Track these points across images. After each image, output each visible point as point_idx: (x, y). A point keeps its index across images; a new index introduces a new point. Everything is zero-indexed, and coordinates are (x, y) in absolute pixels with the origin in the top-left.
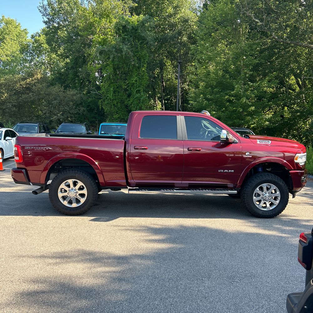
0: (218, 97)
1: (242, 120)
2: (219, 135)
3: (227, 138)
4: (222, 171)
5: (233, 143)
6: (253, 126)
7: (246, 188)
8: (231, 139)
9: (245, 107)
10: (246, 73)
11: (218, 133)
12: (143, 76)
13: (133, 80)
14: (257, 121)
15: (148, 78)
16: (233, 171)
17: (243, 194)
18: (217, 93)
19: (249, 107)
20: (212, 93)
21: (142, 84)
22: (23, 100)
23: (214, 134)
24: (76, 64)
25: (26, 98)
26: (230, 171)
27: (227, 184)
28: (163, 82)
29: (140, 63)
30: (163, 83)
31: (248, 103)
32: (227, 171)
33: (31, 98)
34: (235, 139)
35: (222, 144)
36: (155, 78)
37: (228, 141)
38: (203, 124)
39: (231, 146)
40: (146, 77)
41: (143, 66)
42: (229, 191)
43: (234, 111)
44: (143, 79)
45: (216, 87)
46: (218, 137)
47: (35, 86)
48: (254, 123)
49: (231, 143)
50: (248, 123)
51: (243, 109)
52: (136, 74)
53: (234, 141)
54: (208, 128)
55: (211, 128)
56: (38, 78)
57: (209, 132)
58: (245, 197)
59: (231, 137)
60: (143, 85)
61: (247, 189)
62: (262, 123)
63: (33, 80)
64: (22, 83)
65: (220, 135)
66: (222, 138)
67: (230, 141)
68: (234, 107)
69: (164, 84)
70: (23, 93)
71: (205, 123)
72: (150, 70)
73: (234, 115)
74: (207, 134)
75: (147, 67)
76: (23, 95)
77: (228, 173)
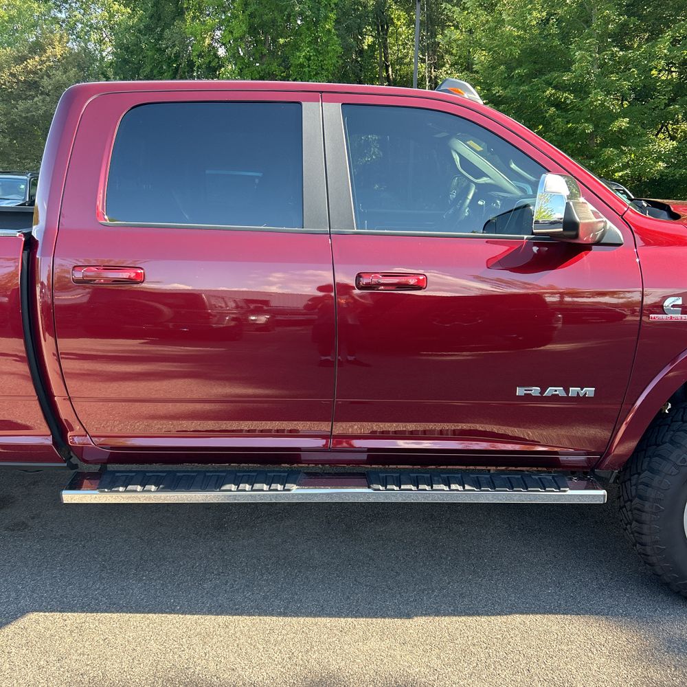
0: (525, 92)
1: (592, 158)
2: (527, 201)
3: (570, 224)
4: (535, 391)
5: (598, 243)
6: (620, 174)
7: (652, 470)
8: (591, 226)
9: (602, 118)
10: (607, 21)
11: (518, 193)
12: (327, 44)
13: (299, 57)
14: (633, 160)
15: (339, 49)
16: (589, 391)
17: (637, 500)
18: (522, 80)
19: (613, 121)
20: (507, 80)
21: (325, 67)
22: (20, 116)
23: (503, 200)
24: (158, 20)
25: (28, 111)
26: (574, 391)
27: (556, 453)
28: (387, 67)
29: (319, 10)
30: (387, 71)
31: (609, 107)
32: (559, 391)
33: (38, 109)
34: (609, 224)
35: (535, 249)
36: (361, 52)
37: (577, 236)
38: (457, 158)
39: (585, 258)
40: (336, 46)
41: (326, 17)
42: (570, 492)
43: (567, 131)
44: (328, 52)
45: (520, 64)
46: (520, 215)
47: (49, 76)
48: (626, 166)
49: (587, 247)
50: (607, 166)
51: (596, 126)
52: (308, 40)
53: (603, 235)
54: (479, 173)
55: (493, 174)
56: (55, 56)
57: (483, 191)
58: (645, 517)
59: (587, 214)
60: (327, 70)
61: (657, 478)
62: (646, 165)
63: (42, 62)
64: (17, 69)
65: (526, 206)
66: (537, 222)
67: (585, 238)
68: (568, 122)
69: (390, 72)
70: (19, 97)
71: (466, 150)
72: (348, 29)
73: (570, 145)
74: (470, 197)
75: (337, 21)
76: (20, 102)
77: (568, 399)
